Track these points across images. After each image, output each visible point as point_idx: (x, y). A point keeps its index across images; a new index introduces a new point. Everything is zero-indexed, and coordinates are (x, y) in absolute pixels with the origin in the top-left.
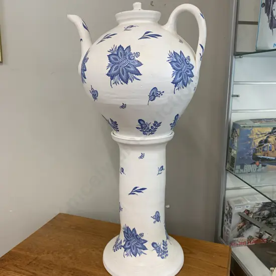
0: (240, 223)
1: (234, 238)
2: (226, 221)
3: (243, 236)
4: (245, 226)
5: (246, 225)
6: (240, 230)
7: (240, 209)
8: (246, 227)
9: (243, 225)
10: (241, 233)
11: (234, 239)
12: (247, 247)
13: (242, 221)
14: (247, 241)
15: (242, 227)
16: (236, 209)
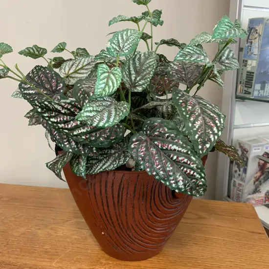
0: (257, 173)
1: (249, 194)
2: (236, 171)
3: (259, 191)
4: (262, 177)
5: (264, 175)
6: (256, 183)
7: (259, 151)
8: (264, 178)
9: (260, 176)
10: (258, 187)
11: (249, 196)
12: (264, 207)
13: (260, 170)
14: (264, 199)
15: (259, 179)
16: (254, 151)
